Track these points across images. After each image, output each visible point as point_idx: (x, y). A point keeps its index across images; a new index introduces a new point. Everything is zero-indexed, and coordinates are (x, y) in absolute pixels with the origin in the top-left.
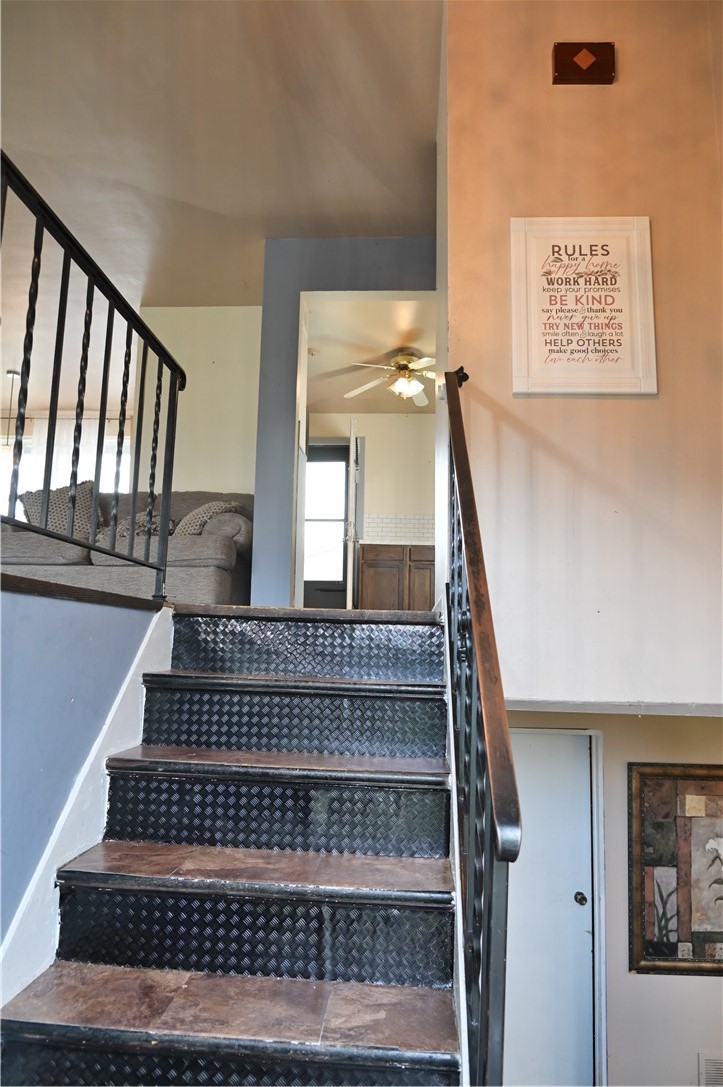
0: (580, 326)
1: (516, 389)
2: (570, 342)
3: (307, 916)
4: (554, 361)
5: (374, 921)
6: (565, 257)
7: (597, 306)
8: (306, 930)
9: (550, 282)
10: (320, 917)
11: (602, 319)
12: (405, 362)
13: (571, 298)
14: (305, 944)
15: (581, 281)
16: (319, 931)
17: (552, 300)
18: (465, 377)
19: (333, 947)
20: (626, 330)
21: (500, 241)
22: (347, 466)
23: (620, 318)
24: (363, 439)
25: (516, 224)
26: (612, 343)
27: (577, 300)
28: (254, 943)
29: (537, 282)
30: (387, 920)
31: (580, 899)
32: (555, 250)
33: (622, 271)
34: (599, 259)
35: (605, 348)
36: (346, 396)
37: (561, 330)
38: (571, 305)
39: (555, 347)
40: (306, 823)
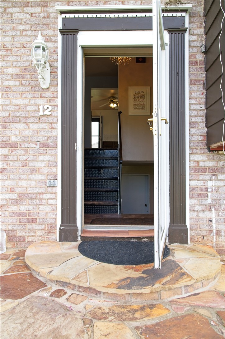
0: (139, 104)
1: (129, 114)
2: (137, 107)
3: (101, 181)
4: (135, 110)
5: (109, 181)
6: (137, 93)
7: (142, 101)
8: (101, 183)
9: (135, 97)
10: (103, 181)
11: (142, 103)
12: (112, 100)
13: (138, 100)
14: (101, 184)
15: (139, 97)
16: (103, 183)
17: (135, 100)
18: (121, 112)
19: (105, 184)
20: (146, 105)
21: (127, 90)
22: (99, 123)
23: (145, 103)
24: (103, 116)
25: (129, 87)
26: (144, 107)
27: (139, 100)
28: (95, 185)
29: (132, 97)
30: (111, 181)
31: (146, 205)
32: (135, 92)
33: (146, 95)
34: (142, 94)
35: (143, 108)
36: (99, 107)
37: (136, 105)
38: (138, 101)
39: (135, 108)
40: (100, 174)
